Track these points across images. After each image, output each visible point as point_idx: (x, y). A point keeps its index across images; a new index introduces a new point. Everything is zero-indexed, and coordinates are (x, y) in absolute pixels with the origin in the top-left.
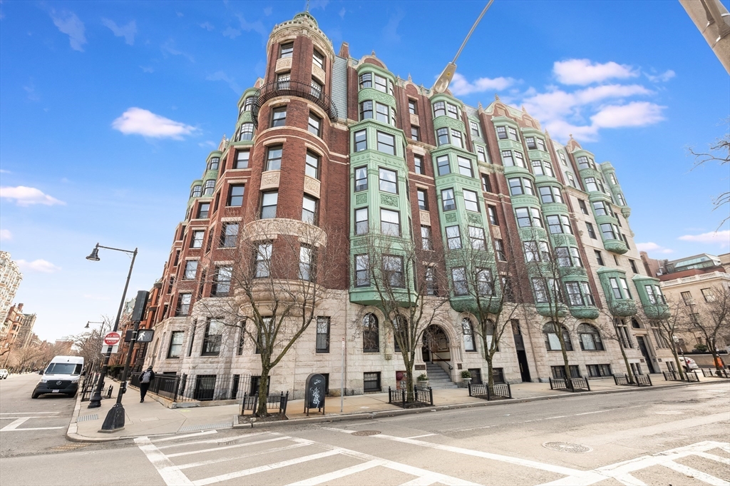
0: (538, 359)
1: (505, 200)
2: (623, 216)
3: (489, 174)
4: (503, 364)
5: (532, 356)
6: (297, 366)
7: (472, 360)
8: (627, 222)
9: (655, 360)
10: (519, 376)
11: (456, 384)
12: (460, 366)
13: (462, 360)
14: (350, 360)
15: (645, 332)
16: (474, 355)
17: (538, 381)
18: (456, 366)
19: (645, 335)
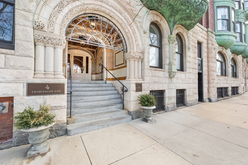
0: (211, 81)
4: (187, 85)
5: (207, 79)
7: (156, 79)
10: (197, 97)
11: (129, 113)
12: (139, 87)
13: (143, 78)
16: (160, 73)
17: (208, 100)
18: (133, 87)
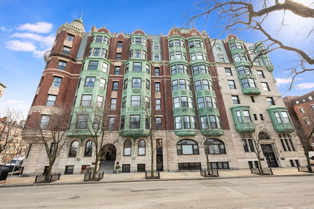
0: (170, 159)
1: (167, 77)
2: (268, 71)
3: (160, 66)
5: (167, 158)
6: (38, 163)
7: (126, 160)
8: (272, 74)
9: (278, 159)
12: (118, 163)
13: (120, 160)
14: (60, 160)
15: (272, 142)
18: (116, 163)
19: (272, 143)
